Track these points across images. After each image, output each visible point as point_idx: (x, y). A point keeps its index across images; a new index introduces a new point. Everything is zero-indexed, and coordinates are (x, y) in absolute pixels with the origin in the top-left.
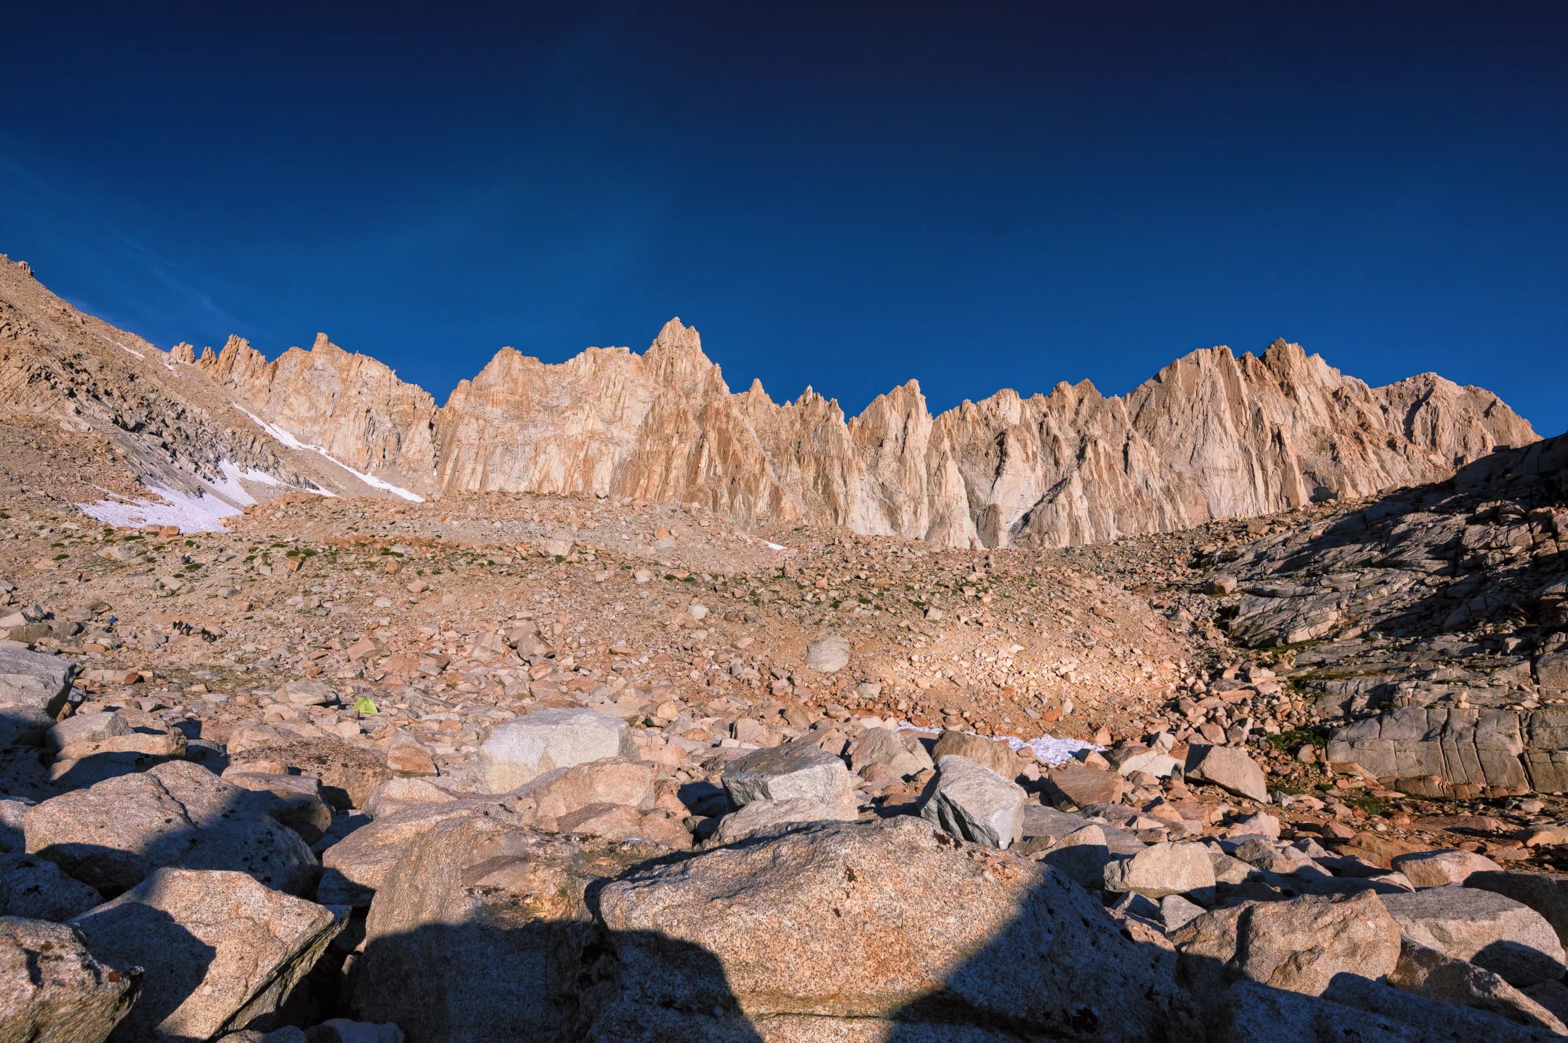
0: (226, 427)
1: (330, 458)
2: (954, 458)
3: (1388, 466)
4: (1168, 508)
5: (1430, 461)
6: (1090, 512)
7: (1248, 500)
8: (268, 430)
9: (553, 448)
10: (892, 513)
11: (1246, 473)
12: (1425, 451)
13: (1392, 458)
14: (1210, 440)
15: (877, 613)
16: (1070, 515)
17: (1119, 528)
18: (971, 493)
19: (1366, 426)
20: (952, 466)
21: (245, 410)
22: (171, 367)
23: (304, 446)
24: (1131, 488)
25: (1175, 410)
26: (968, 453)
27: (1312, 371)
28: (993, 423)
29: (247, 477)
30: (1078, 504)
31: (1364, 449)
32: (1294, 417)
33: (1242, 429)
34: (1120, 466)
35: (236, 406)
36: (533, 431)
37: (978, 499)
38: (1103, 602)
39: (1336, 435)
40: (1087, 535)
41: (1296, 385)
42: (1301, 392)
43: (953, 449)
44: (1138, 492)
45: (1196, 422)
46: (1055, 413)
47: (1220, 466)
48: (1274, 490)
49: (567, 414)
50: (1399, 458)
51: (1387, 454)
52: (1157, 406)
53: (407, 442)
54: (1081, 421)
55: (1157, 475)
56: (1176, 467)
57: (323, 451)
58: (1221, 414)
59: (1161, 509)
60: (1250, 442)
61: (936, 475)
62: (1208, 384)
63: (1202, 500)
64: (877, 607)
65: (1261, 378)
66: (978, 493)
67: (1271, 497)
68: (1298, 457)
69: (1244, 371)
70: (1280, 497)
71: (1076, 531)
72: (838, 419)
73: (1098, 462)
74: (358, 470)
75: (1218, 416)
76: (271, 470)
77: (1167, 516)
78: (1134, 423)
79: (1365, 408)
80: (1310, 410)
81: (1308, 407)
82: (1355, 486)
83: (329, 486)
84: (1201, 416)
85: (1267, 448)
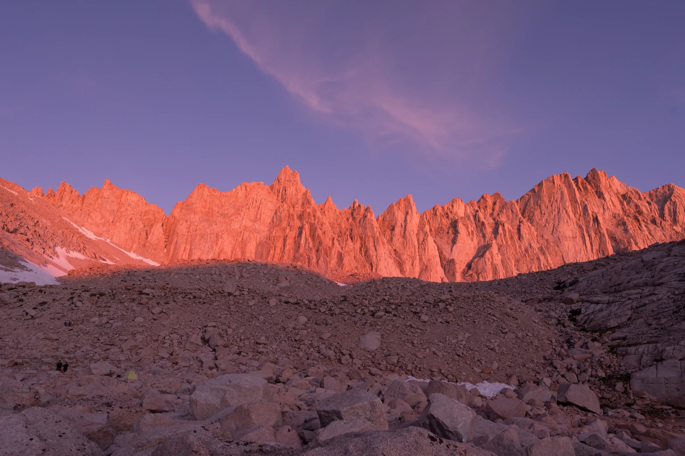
0: (59, 229)
1: (112, 244)
2: (431, 235)
3: (653, 233)
4: (542, 258)
5: (674, 230)
6: (502, 261)
7: (583, 253)
8: (80, 230)
9: (225, 236)
10: (400, 265)
11: (581, 238)
12: (671, 225)
13: (655, 229)
14: (562, 222)
15: (395, 318)
16: (492, 263)
17: (517, 270)
18: (441, 253)
19: (640, 213)
20: (430, 240)
21: (69, 221)
22: (31, 199)
23: (98, 238)
24: (523, 248)
25: (543, 207)
26: (438, 232)
27: (612, 185)
28: (451, 216)
29: (70, 255)
30: (496, 258)
31: (640, 225)
32: (604, 209)
33: (577, 216)
34: (516, 237)
35: (64, 218)
36: (215, 227)
37: (445, 256)
38: (511, 309)
39: (625, 218)
40: (501, 274)
41: (604, 192)
42: (606, 196)
43: (431, 230)
44: (527, 251)
45: (554, 213)
46: (482, 210)
47: (567, 236)
48: (596, 247)
49: (232, 218)
50: (658, 229)
51: (652, 227)
52: (534, 205)
53: (151, 235)
54: (495, 214)
55: (536, 241)
56: (546, 237)
57: (108, 241)
58: (567, 208)
59: (538, 259)
60: (582, 223)
61: (422, 244)
62: (559, 192)
63: (559, 253)
64: (395, 315)
65: (586, 188)
66: (444, 253)
67: (594, 251)
68: (607, 230)
69: (577, 186)
70: (598, 251)
71: (495, 271)
72: (371, 216)
73: (505, 235)
74: (126, 250)
75: (565, 209)
76: (82, 251)
77: (542, 262)
78: (523, 214)
79: (639, 203)
80: (612, 205)
81: (610, 203)
82: (636, 244)
83: (111, 259)
84: (556, 209)
85: (591, 225)
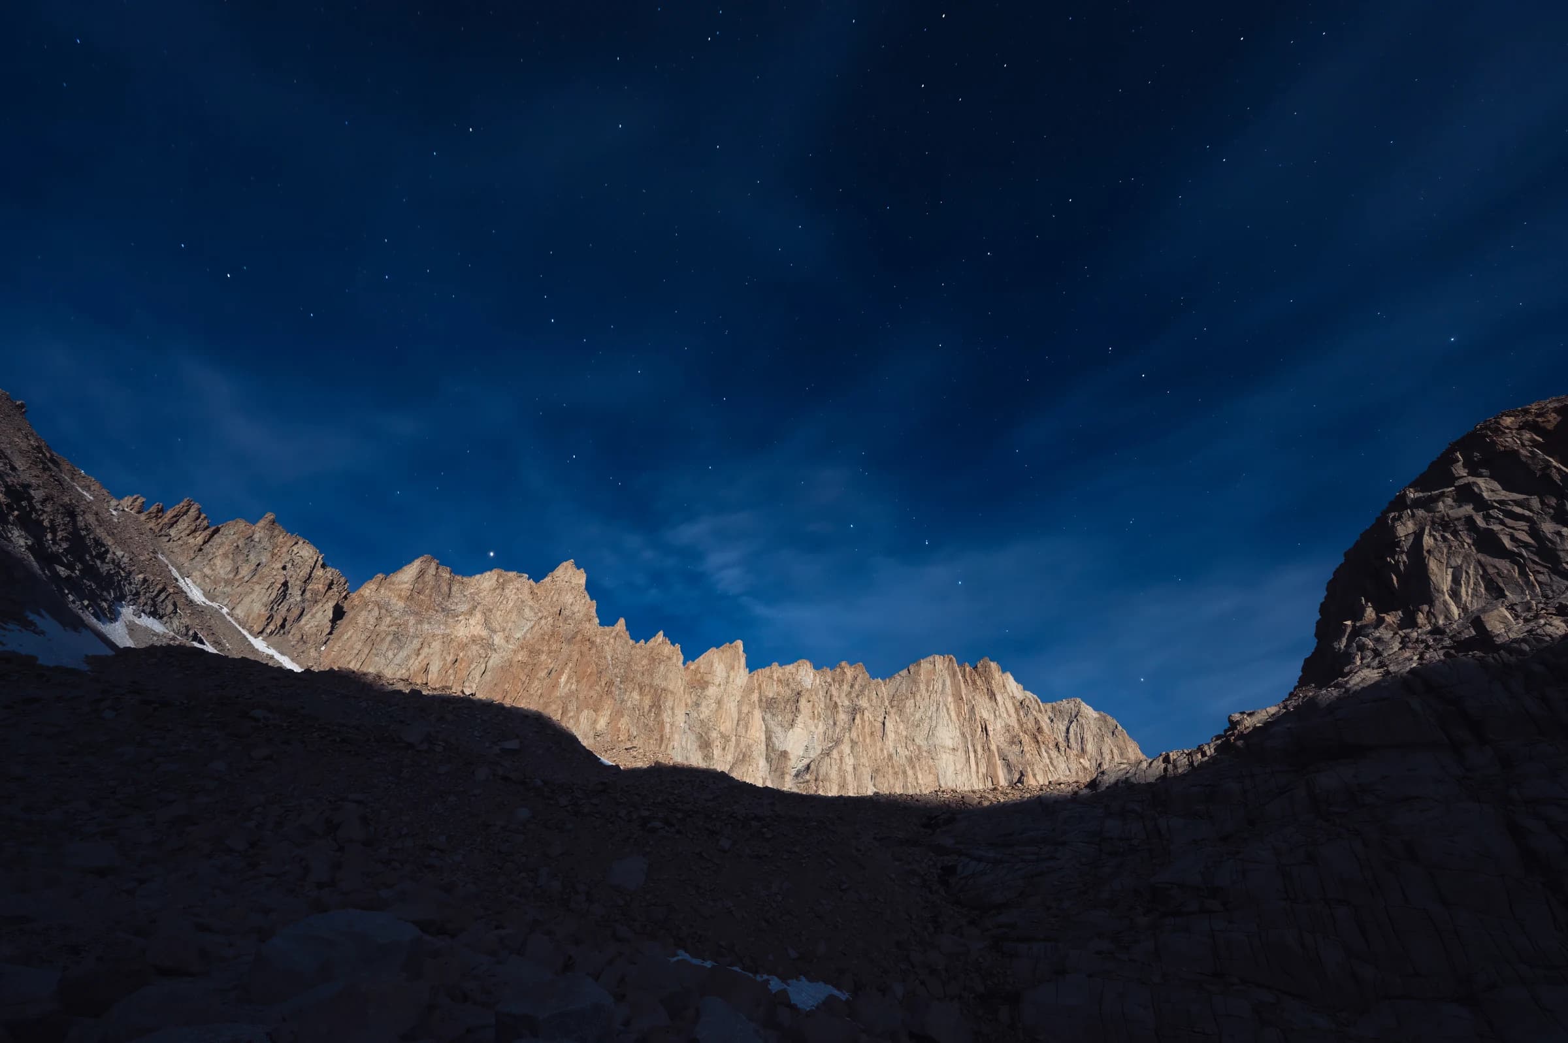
0: (141, 572)
1: (229, 618)
2: (760, 707)
3: (1055, 763)
4: (910, 772)
5: (1081, 763)
6: (854, 768)
7: (965, 775)
8: (181, 583)
10: (705, 745)
11: (963, 754)
12: (1077, 755)
13: (1057, 757)
14: (940, 725)
15: (677, 836)
16: (840, 769)
17: (874, 785)
18: (769, 738)
19: (1039, 730)
20: (758, 714)
21: (166, 562)
22: (114, 513)
23: (208, 603)
24: (885, 752)
25: (918, 697)
27: (1007, 684)
28: (793, 685)
29: (137, 621)
31: (1039, 748)
32: (995, 715)
33: (961, 719)
34: (880, 734)
35: (160, 556)
37: (774, 744)
38: (858, 850)
39: (1021, 734)
40: (850, 787)
41: (996, 692)
42: (999, 698)
43: (760, 700)
44: (890, 757)
45: (931, 708)
46: (837, 685)
47: (946, 745)
48: (983, 770)
49: (460, 618)
50: (1061, 758)
51: (1054, 753)
52: (907, 692)
53: (309, 616)
54: (854, 695)
55: (904, 745)
56: (917, 741)
57: (225, 610)
58: (948, 705)
59: (905, 772)
60: (967, 730)
61: (744, 720)
62: (940, 681)
63: (934, 771)
64: (679, 832)
65: (974, 682)
66: (774, 739)
67: (980, 774)
68: (998, 746)
69: (964, 676)
70: (986, 776)
71: (843, 786)
72: (678, 661)
73: (863, 727)
74: (251, 633)
75: (946, 705)
76: (165, 619)
77: (909, 780)
78: (891, 702)
79: (1039, 716)
80: (1005, 712)
81: (1004, 710)
82: (1034, 776)
83: (216, 643)
84: (935, 704)
85: (978, 735)
